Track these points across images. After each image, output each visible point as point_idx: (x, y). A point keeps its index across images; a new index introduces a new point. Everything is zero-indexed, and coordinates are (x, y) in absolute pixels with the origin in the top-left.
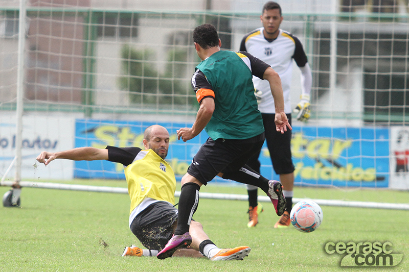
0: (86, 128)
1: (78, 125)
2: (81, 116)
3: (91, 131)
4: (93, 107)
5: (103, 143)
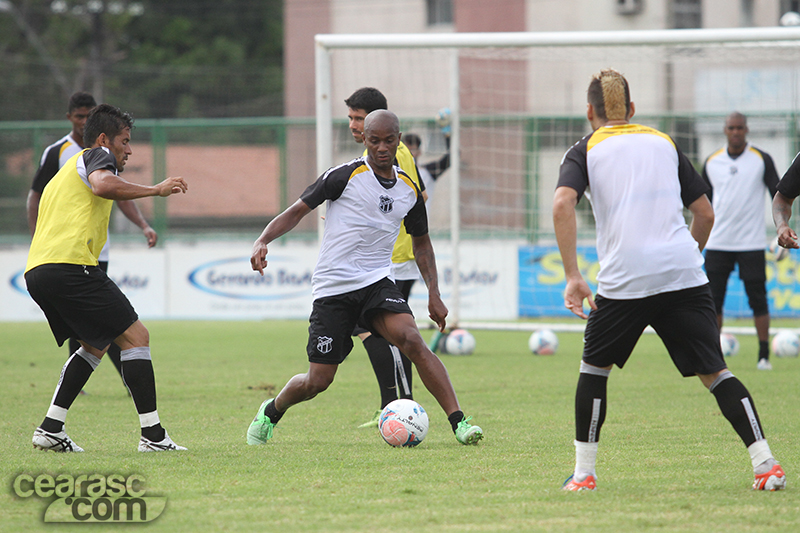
0: (532, 257)
1: (522, 254)
2: (523, 243)
3: (537, 260)
4: (540, 232)
5: (550, 274)
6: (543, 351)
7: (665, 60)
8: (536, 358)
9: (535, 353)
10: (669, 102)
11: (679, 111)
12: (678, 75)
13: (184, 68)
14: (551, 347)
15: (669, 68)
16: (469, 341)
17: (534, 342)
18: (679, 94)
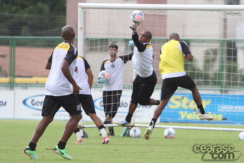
5: (174, 104)
6: (169, 136)
7: (223, 17)
8: (167, 139)
9: (166, 137)
10: (225, 34)
11: (229, 39)
12: (229, 23)
13: (24, 15)
14: (173, 135)
15: (225, 20)
16: (139, 132)
17: (166, 133)
18: (229, 31)
